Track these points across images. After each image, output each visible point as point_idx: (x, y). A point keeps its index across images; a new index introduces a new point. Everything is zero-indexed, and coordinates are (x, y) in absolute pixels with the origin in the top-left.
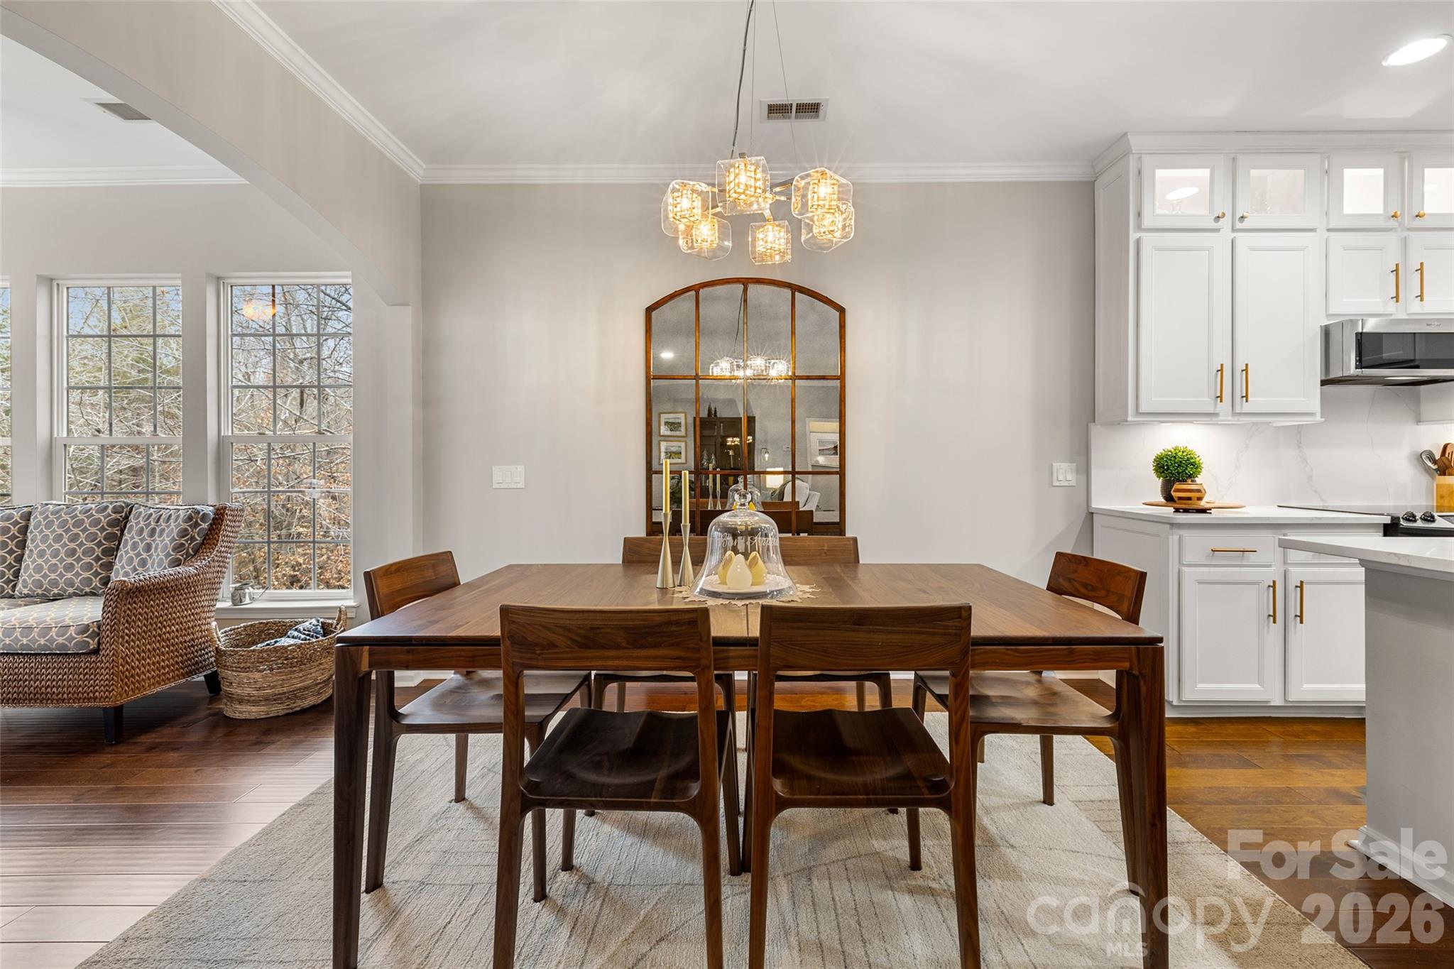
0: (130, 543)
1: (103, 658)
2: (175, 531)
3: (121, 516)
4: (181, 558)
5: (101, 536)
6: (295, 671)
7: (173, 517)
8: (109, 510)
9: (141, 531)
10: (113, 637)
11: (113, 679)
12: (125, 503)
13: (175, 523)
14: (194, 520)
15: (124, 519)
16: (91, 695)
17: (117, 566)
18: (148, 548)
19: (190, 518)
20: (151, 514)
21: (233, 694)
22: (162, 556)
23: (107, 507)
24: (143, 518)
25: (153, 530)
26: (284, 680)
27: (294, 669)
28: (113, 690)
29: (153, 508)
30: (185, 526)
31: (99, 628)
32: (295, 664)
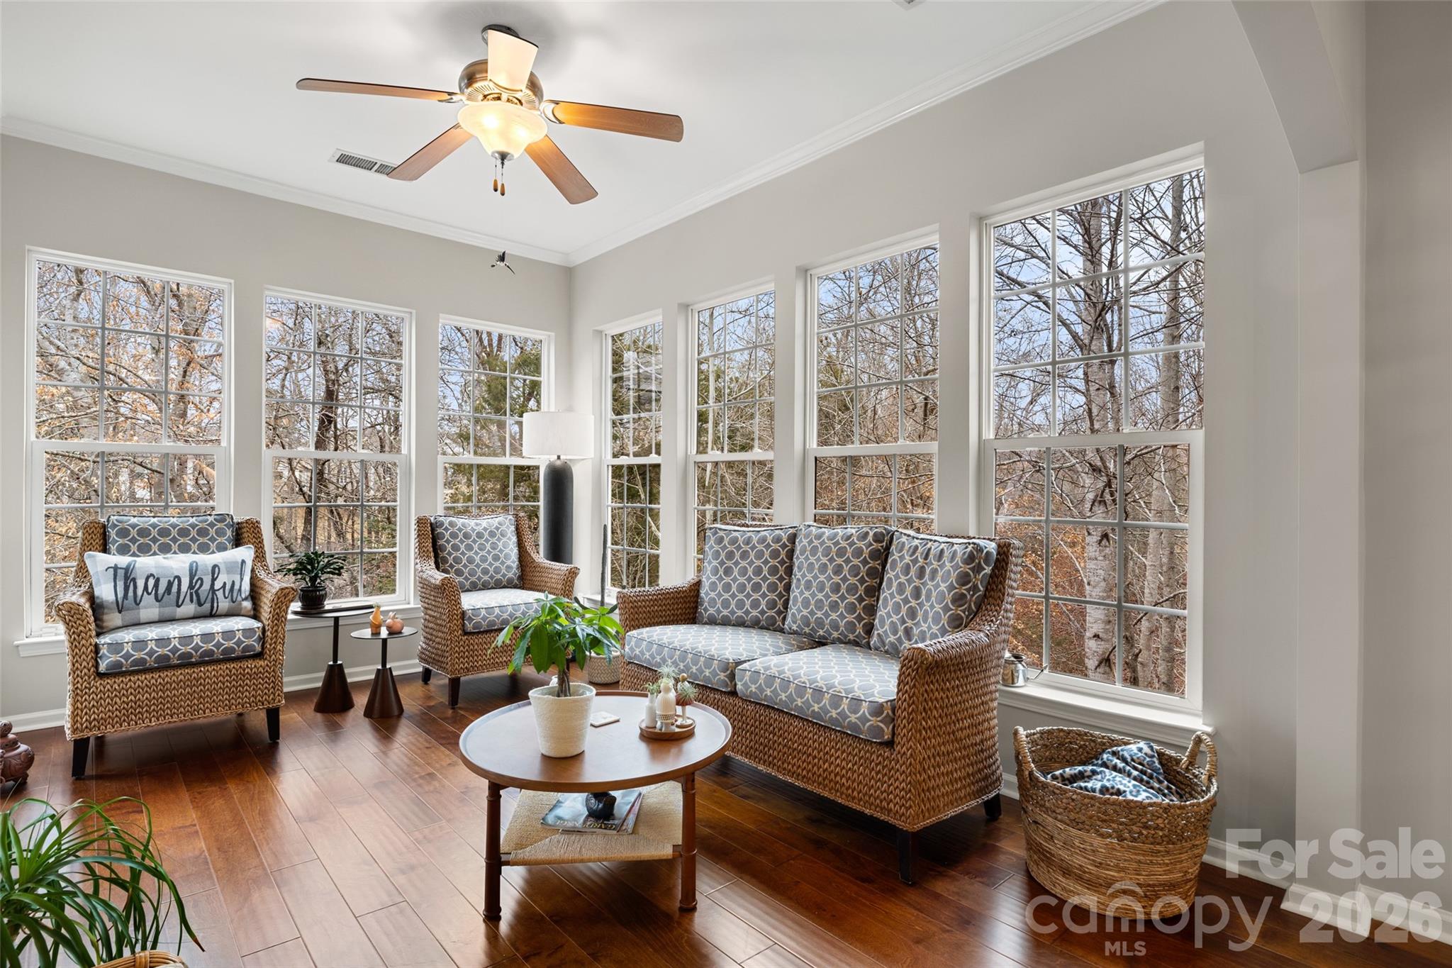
0: (895, 584)
1: (899, 756)
2: (954, 576)
3: (882, 546)
4: (963, 615)
5: (863, 570)
6: (1159, 852)
7: (946, 554)
8: (870, 538)
9: (907, 569)
10: (911, 729)
11: (910, 791)
12: (885, 529)
13: (951, 562)
14: (977, 561)
15: (885, 550)
16: (884, 804)
17: (881, 612)
18: (917, 593)
19: (971, 558)
20: (916, 548)
21: (1053, 855)
22: (938, 608)
23: (867, 533)
24: (908, 551)
25: (922, 570)
26: (1140, 862)
27: (1158, 847)
28: (911, 807)
29: (917, 539)
30: (967, 568)
31: (893, 710)
32: (1159, 840)
